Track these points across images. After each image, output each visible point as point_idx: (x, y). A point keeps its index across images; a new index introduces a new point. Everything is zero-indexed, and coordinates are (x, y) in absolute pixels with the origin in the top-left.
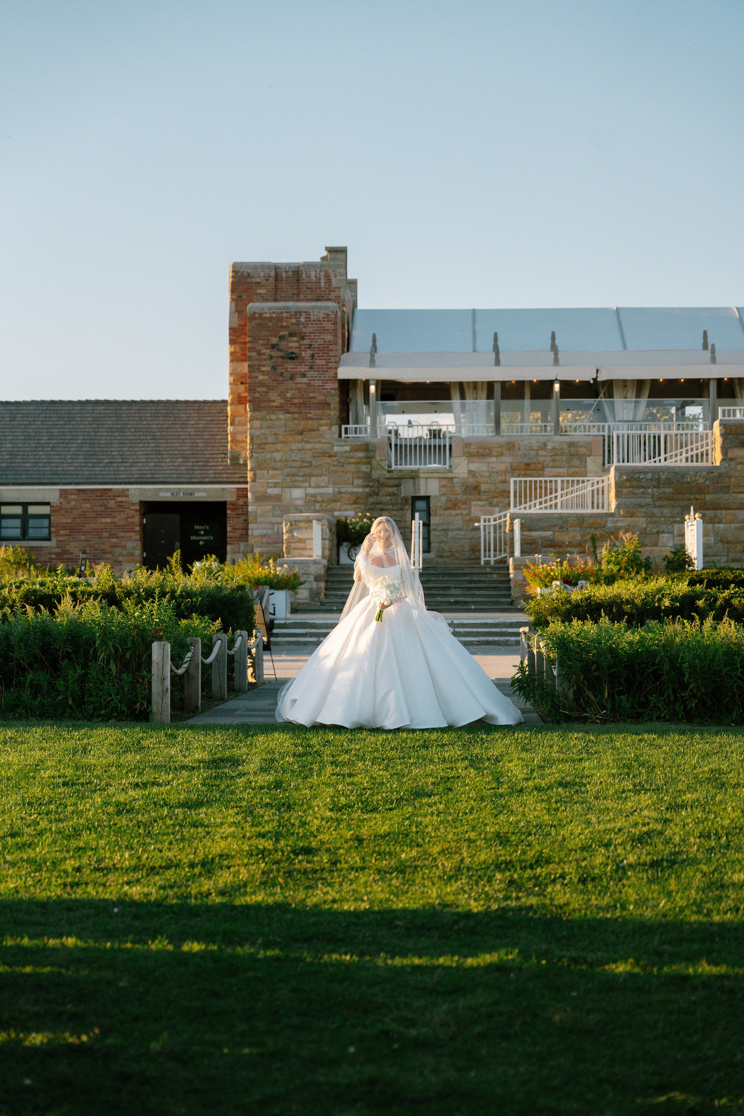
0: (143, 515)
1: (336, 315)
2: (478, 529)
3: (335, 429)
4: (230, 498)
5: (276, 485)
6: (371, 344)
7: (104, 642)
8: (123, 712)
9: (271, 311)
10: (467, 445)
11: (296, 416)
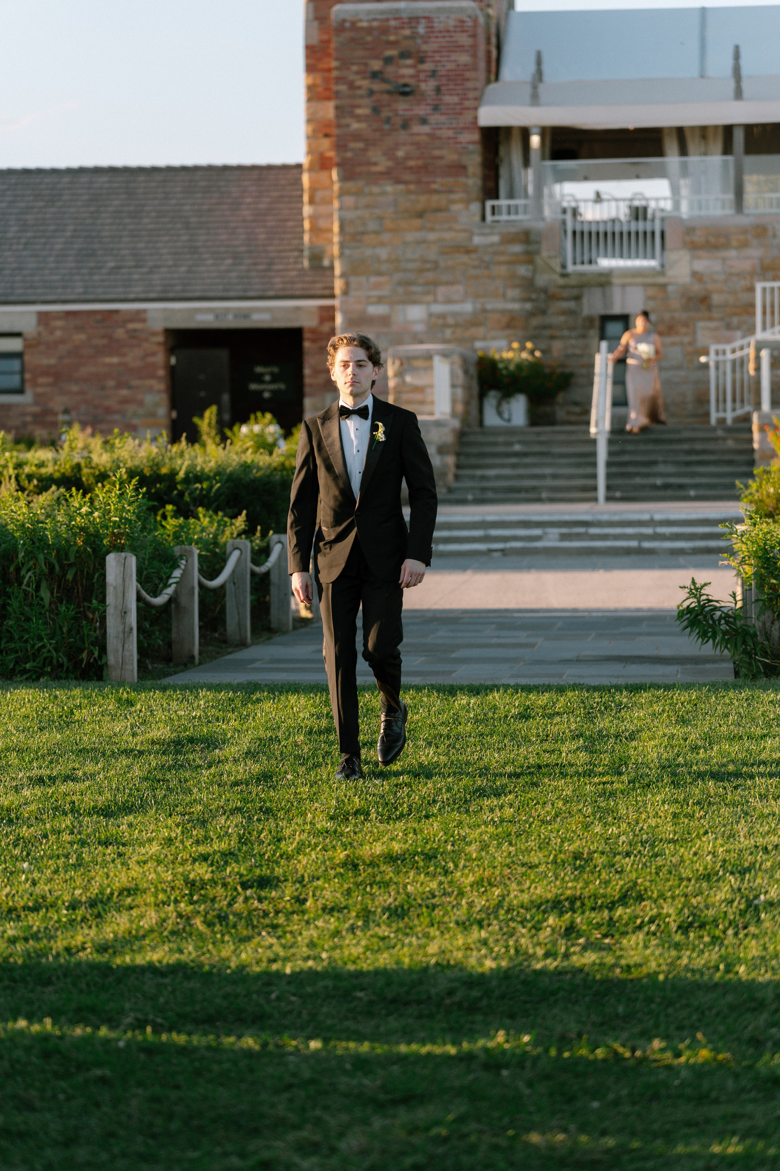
0: (171, 350)
1: (475, 20)
2: (706, 366)
3: (475, 207)
4: (308, 322)
5: (380, 300)
6: (532, 68)
7: (30, 555)
8: (61, 666)
9: (371, 17)
10: (690, 230)
11: (412, 187)
